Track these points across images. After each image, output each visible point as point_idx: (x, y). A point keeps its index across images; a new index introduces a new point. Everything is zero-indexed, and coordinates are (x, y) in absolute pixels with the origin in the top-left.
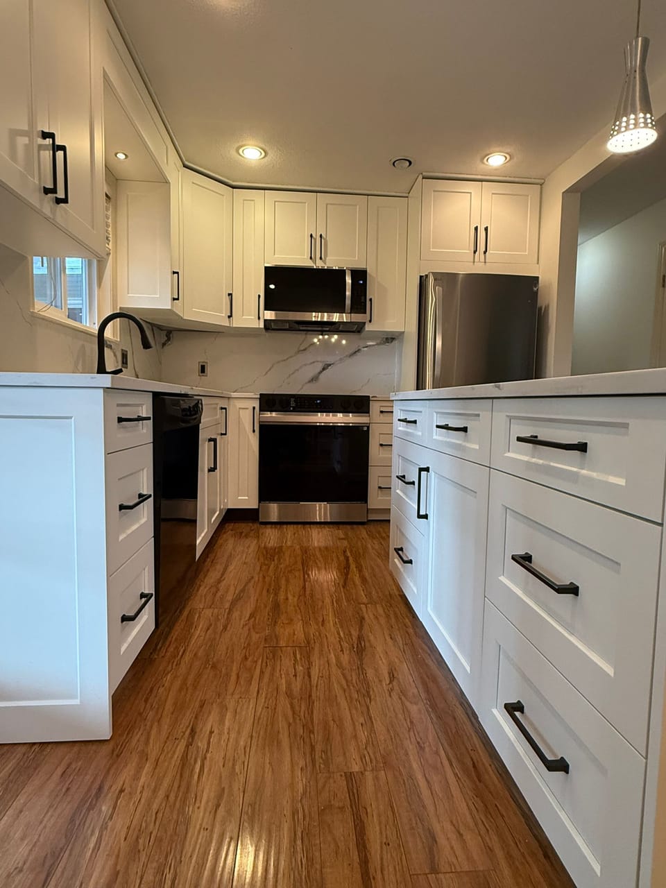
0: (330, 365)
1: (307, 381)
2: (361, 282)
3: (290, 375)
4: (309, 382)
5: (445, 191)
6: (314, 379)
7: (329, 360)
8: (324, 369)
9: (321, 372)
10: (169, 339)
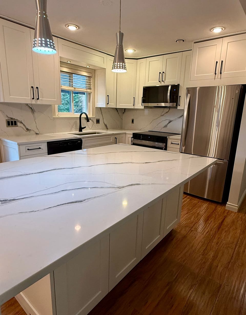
0: (172, 121)
1: (163, 127)
2: (175, 90)
3: (158, 124)
4: (164, 127)
5: (205, 47)
6: (166, 126)
7: (171, 119)
8: (169, 123)
9: (168, 124)
10: (125, 111)
